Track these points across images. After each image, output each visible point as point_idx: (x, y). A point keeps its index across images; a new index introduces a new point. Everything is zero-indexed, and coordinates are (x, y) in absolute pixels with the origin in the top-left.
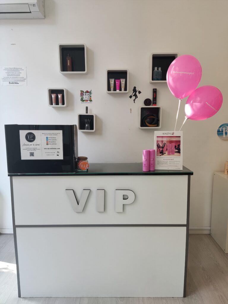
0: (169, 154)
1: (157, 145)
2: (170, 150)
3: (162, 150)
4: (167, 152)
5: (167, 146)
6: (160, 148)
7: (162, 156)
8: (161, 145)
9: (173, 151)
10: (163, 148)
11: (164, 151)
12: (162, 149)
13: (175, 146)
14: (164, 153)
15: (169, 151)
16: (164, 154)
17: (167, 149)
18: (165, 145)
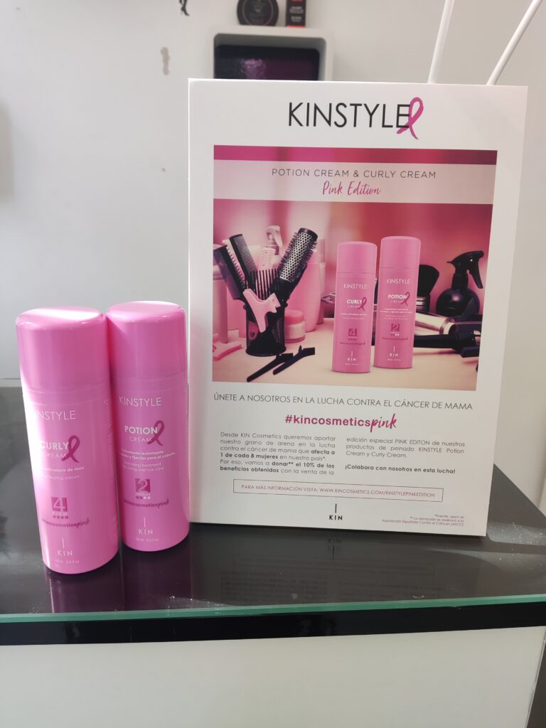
0: (348, 363)
1: (220, 255)
2: (367, 315)
3: (269, 316)
4: (324, 343)
5: (330, 269)
6: (248, 293)
7: (270, 385)
8: (264, 256)
9: (396, 327)
10: (283, 288)
11: (297, 330)
12: (272, 303)
13: (427, 276)
14: (293, 350)
15: (353, 332)
16: (289, 360)
17: (327, 310)
18: (306, 255)
